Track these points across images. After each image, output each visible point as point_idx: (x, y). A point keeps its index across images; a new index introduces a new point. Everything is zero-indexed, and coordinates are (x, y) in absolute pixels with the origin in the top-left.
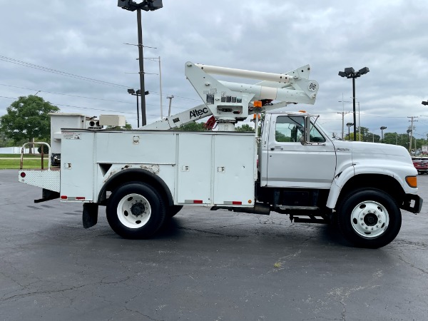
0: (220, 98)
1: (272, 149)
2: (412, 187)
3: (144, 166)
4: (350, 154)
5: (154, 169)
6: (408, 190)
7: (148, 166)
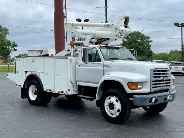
0: (77, 39)
1: (80, 65)
2: (131, 89)
3: (36, 72)
4: (109, 69)
5: (38, 74)
6: (128, 91)
7: (36, 73)
